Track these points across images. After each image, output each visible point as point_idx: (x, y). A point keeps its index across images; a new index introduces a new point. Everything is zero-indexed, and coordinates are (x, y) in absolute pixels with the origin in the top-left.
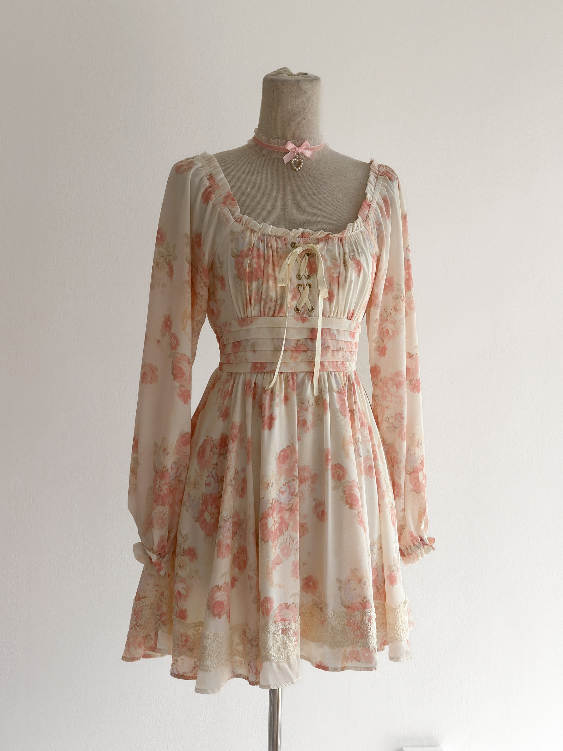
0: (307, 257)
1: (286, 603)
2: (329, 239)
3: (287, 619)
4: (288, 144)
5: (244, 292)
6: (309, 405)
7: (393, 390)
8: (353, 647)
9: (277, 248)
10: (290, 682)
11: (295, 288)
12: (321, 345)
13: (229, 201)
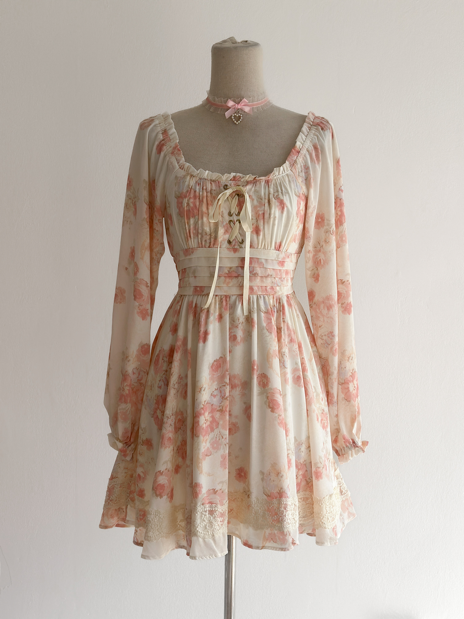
0: (237, 197)
1: (214, 488)
2: (257, 181)
3: (214, 502)
4: (229, 102)
5: (184, 228)
6: (239, 323)
7: (325, 311)
8: (271, 530)
9: (211, 190)
10: (214, 556)
11: (227, 224)
12: (250, 272)
13: (176, 151)
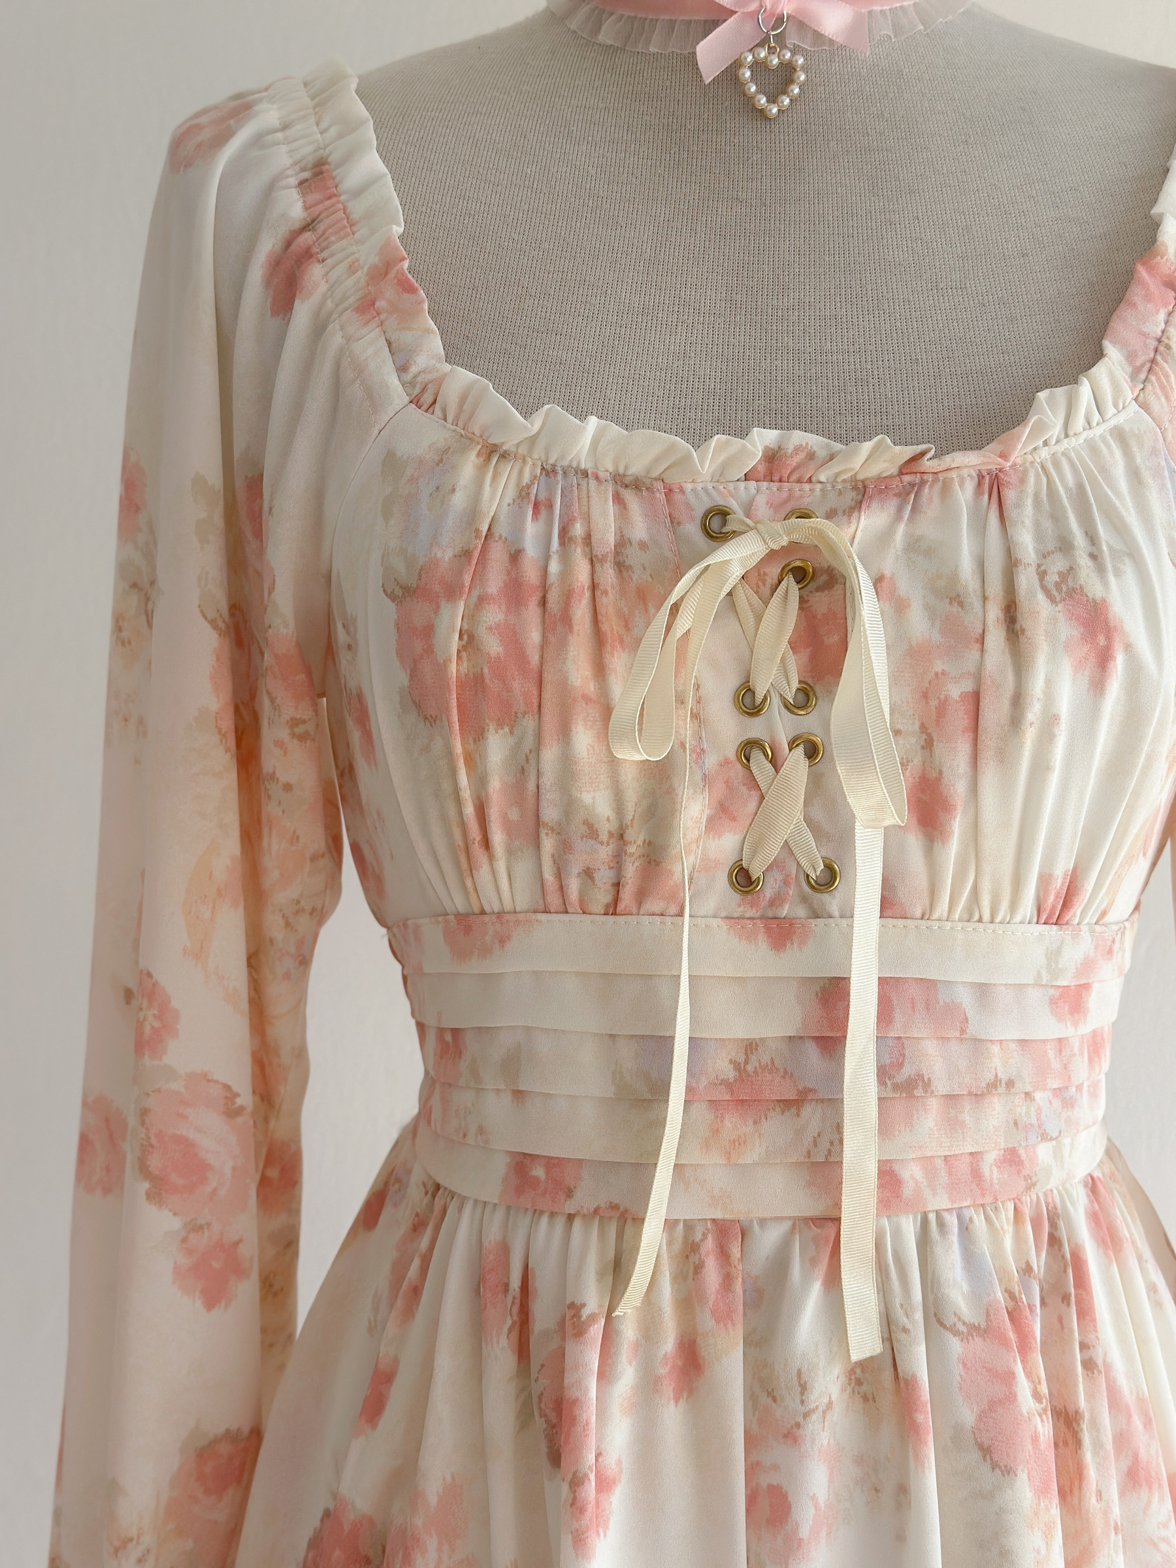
0: (794, 589)
2: (923, 483)
5: (447, 786)
9: (622, 543)
11: (725, 763)
12: (883, 1073)
13: (390, 292)
